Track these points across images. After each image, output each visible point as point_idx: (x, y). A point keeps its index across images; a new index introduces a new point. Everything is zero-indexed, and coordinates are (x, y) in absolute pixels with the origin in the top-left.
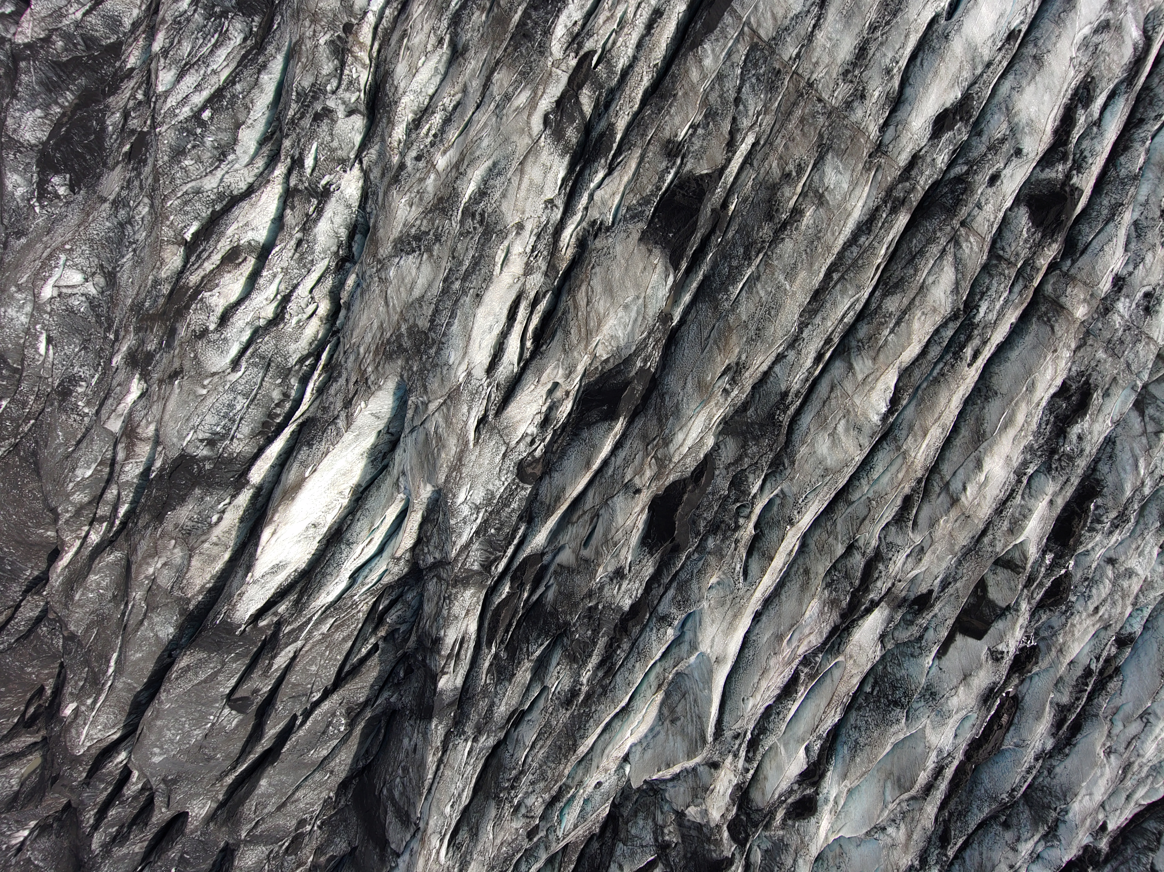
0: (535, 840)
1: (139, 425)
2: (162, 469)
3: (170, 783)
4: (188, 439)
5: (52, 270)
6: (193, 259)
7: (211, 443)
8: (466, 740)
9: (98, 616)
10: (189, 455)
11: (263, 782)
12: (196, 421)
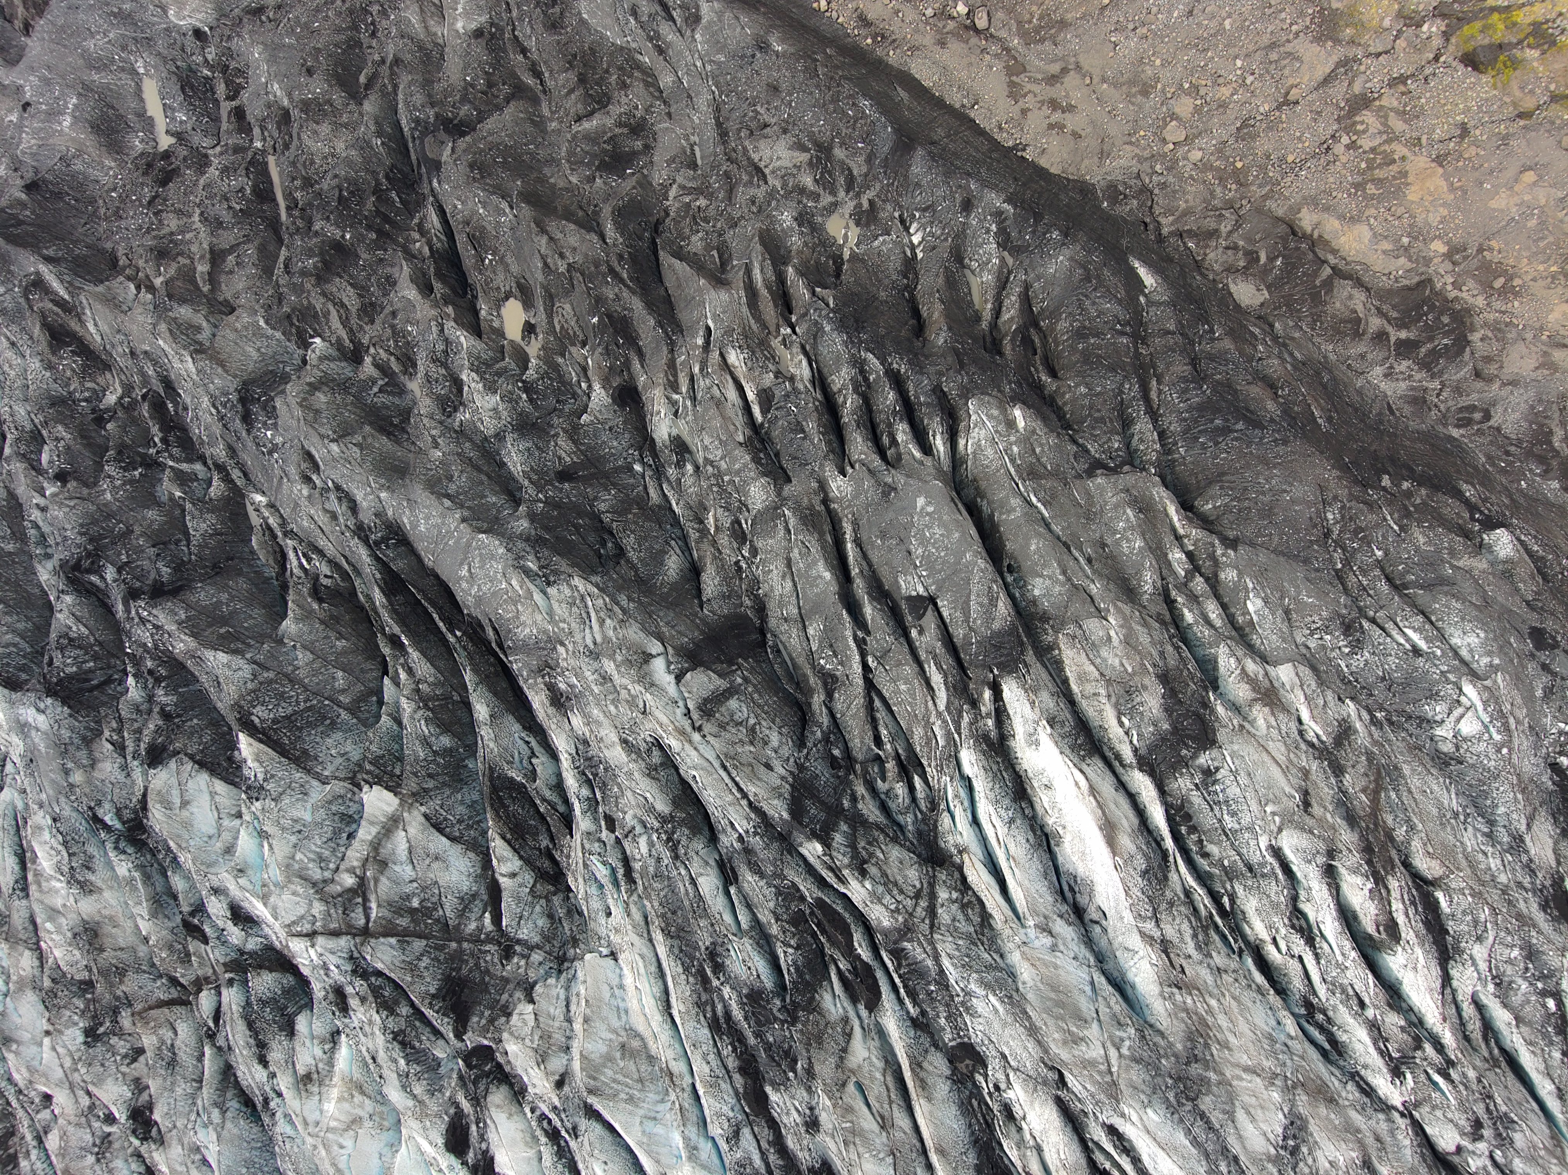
0: (603, 823)
1: (1273, 714)
2: (1213, 711)
3: (888, 490)
4: (1228, 759)
5: (1491, 716)
6: (1415, 893)
7: (1208, 773)
8: (747, 832)
9: (1095, 514)
10: (1211, 748)
11: (827, 575)
12: (1243, 779)
